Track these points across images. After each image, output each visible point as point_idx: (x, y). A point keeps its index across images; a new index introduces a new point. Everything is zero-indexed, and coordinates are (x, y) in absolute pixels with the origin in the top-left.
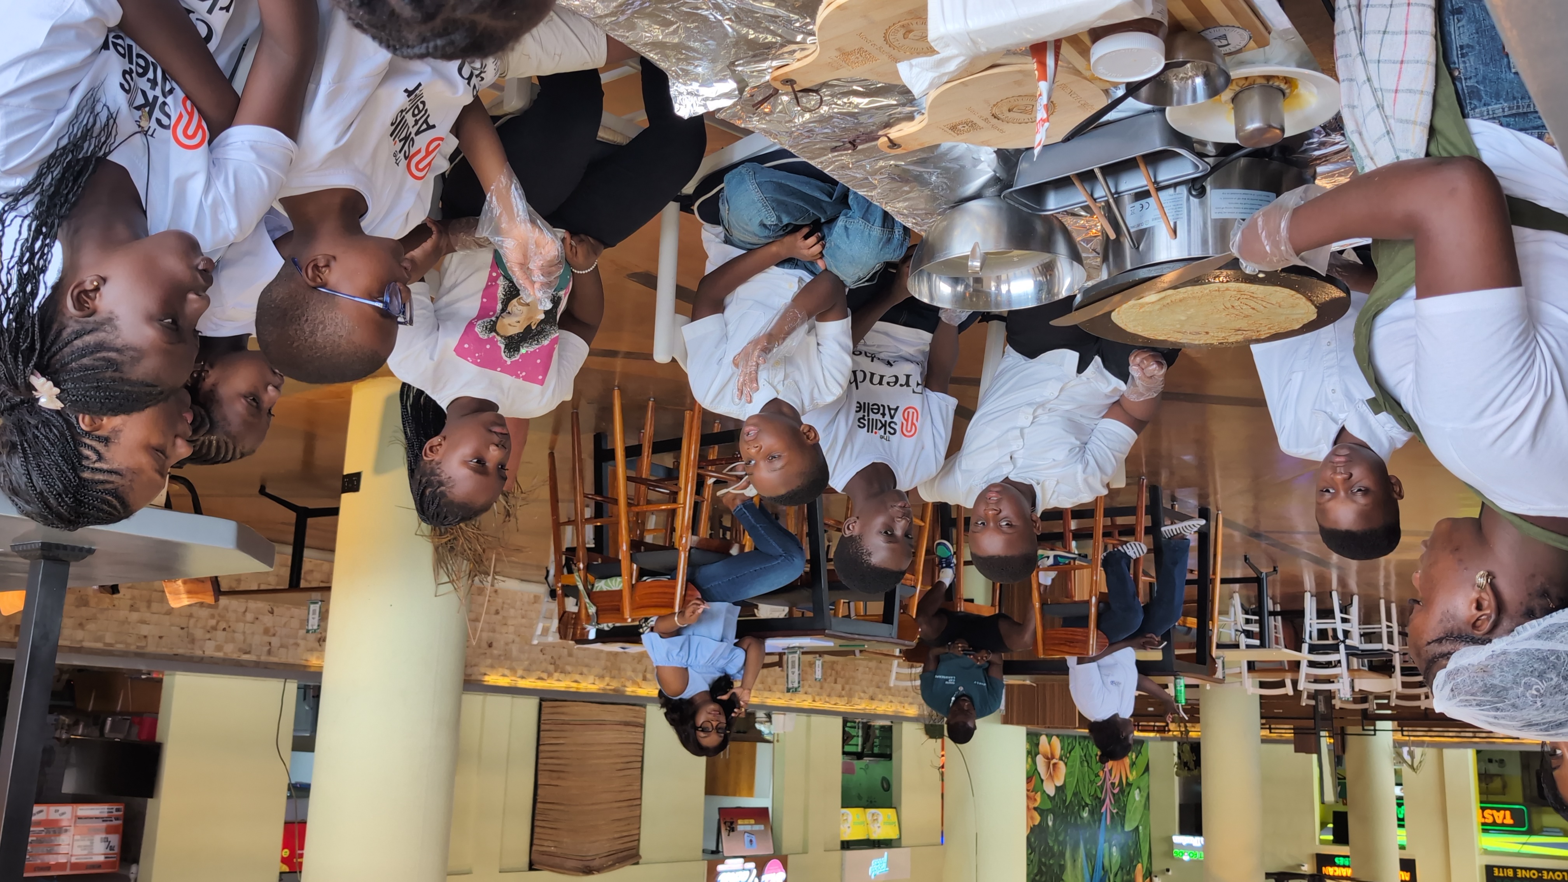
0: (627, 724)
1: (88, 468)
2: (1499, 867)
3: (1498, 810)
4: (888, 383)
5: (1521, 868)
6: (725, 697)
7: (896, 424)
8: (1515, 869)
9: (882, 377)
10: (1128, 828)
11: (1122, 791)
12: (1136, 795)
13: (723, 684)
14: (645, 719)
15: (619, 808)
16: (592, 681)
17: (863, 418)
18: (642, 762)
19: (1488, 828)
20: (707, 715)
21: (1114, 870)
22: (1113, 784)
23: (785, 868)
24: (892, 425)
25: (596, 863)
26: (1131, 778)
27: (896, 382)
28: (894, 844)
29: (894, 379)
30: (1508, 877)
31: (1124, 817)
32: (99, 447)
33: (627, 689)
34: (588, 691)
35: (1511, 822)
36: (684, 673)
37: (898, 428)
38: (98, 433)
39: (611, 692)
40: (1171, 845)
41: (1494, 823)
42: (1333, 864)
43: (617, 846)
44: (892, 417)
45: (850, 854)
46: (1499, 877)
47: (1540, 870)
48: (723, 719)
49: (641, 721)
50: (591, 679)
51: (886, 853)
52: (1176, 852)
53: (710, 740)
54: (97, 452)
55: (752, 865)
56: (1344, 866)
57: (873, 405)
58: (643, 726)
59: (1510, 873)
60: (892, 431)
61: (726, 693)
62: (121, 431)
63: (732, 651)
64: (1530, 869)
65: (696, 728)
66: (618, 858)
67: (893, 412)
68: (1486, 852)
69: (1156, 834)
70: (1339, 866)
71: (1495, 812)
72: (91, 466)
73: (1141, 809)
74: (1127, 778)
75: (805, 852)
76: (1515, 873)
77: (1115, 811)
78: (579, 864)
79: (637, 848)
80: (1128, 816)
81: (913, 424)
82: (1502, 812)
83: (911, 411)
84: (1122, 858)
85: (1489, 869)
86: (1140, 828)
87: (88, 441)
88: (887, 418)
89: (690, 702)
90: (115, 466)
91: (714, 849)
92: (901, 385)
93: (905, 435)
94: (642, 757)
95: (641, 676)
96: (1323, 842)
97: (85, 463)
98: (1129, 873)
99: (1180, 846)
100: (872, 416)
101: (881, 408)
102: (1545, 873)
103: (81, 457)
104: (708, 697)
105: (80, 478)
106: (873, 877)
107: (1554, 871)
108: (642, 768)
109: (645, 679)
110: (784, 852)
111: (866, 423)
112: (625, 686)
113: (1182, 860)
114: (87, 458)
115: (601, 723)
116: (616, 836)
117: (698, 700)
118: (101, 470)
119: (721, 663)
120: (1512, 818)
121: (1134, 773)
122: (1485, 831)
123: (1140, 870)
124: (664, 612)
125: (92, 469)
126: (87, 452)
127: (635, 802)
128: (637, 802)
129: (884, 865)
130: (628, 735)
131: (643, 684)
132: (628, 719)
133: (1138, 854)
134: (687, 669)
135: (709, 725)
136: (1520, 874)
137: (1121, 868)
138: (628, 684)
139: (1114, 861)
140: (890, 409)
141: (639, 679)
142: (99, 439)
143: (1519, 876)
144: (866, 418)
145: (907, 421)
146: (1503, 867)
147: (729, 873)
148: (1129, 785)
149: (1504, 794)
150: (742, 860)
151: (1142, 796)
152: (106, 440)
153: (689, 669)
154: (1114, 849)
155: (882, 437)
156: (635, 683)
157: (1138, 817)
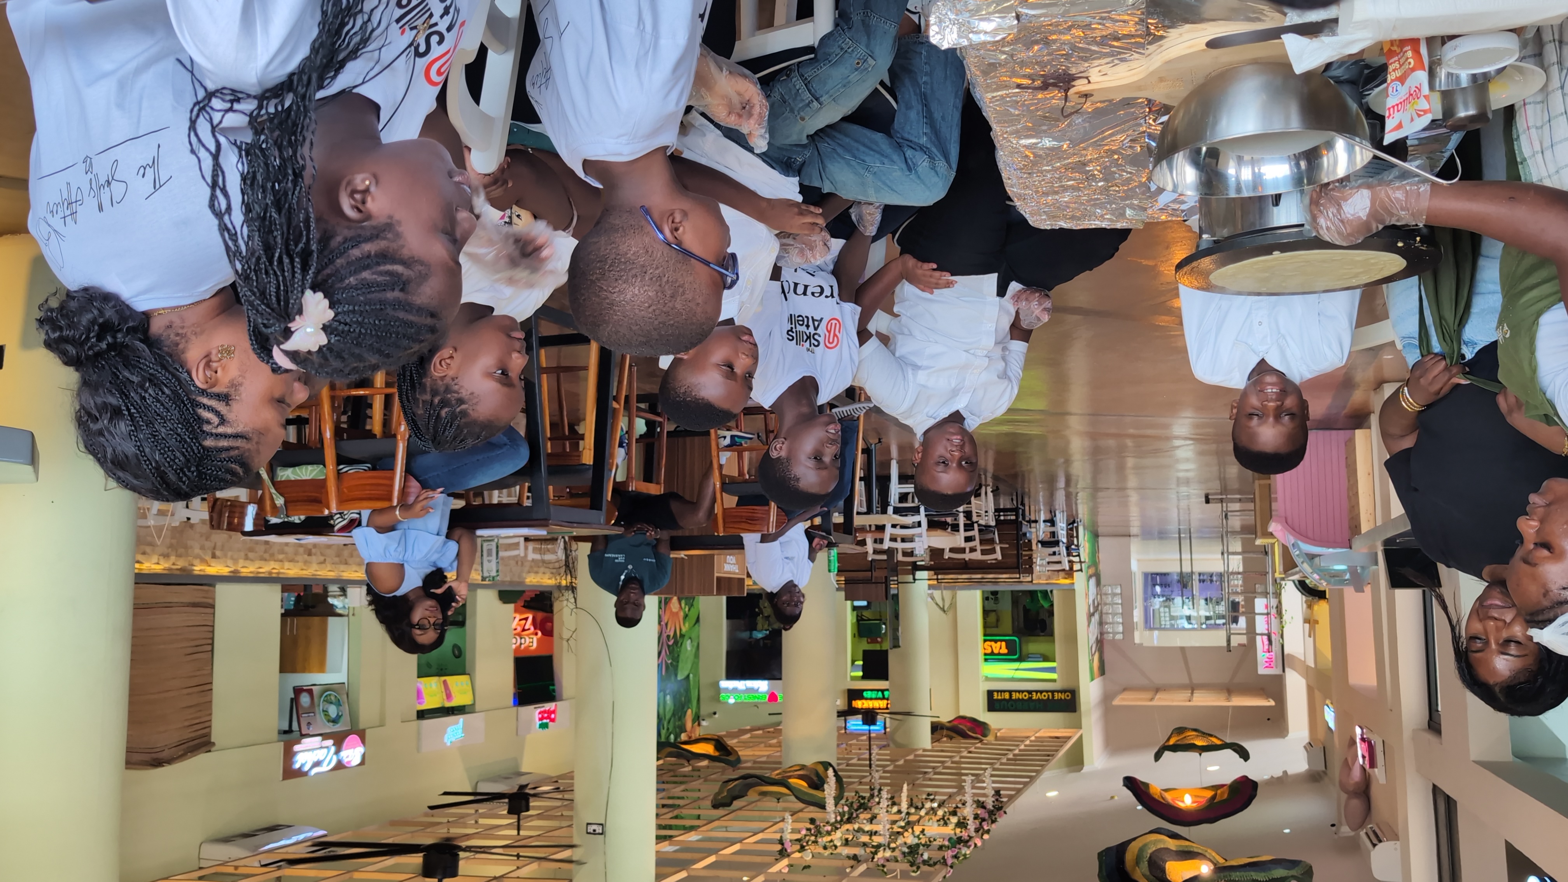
0: (195, 605)
1: (212, 434)
2: (998, 691)
3: (996, 641)
4: (813, 294)
5: (1016, 691)
6: (439, 591)
7: (820, 336)
8: (1010, 692)
9: (806, 287)
10: (680, 677)
11: (676, 643)
12: (688, 645)
13: (436, 577)
14: (214, 599)
15: (188, 694)
16: (156, 561)
17: (791, 330)
18: (212, 644)
19: (990, 657)
20: (423, 612)
21: (668, 717)
22: (668, 636)
23: (363, 741)
24: (816, 337)
25: (165, 754)
26: (684, 630)
27: (821, 293)
28: (467, 710)
29: (819, 290)
30: (1004, 699)
31: (677, 666)
32: (220, 406)
33: (195, 568)
34: (152, 572)
35: (1006, 651)
36: (400, 569)
37: (821, 339)
38: (216, 390)
39: (178, 572)
40: (718, 690)
41: (992, 653)
42: (861, 697)
43: (188, 734)
44: (816, 329)
45: (427, 723)
46: (997, 700)
47: (1030, 692)
48: (440, 616)
49: (210, 601)
50: (155, 559)
51: (461, 719)
52: (723, 697)
53: (426, 637)
54: (217, 413)
55: (330, 742)
56: (871, 699)
57: (799, 316)
58: (213, 606)
59: (1007, 696)
60: (816, 343)
61: (440, 587)
62: (241, 385)
63: (445, 543)
64: (1023, 692)
65: (413, 626)
66: (188, 748)
67: (816, 323)
68: (987, 679)
69: (704, 680)
70: (866, 699)
71: (993, 643)
72: (214, 431)
73: (692, 657)
74: (681, 630)
75: (382, 725)
76: (1011, 696)
77: (669, 662)
78: (147, 757)
79: (208, 735)
80: (680, 665)
81: (835, 335)
82: (999, 643)
83: (834, 322)
84: (675, 705)
85: (990, 693)
86: (691, 675)
87: (205, 401)
88: (811, 330)
89: (404, 597)
90: (240, 429)
91: (287, 728)
92: (827, 297)
93: (828, 348)
94: (213, 639)
95: (210, 553)
96: (854, 678)
97: (206, 428)
98: (680, 719)
99: (726, 690)
100: (799, 328)
101: (806, 320)
102: (1034, 694)
103: (200, 420)
104: (422, 593)
105: (204, 448)
106: (449, 744)
107: (1041, 692)
108: (212, 651)
109: (214, 556)
110: (361, 726)
111: (794, 335)
112: (193, 565)
113: (727, 703)
114: (208, 422)
115: (168, 606)
116: (187, 723)
117: (412, 597)
118: (225, 436)
119: (434, 557)
120: (1007, 648)
121: (687, 625)
122: (986, 660)
123: (689, 714)
124: (379, 505)
125: (217, 435)
126: (206, 415)
127: (205, 687)
128: (207, 687)
129: (460, 731)
130: (196, 617)
131: (213, 562)
132: (197, 600)
133: (689, 700)
134: (402, 565)
135: (426, 622)
136: (1014, 696)
137: (674, 715)
138: (196, 562)
139: (667, 709)
140: (813, 320)
141: (208, 558)
142: (219, 397)
143: (1014, 698)
144: (794, 330)
145: (829, 332)
146: (1001, 691)
147: (306, 753)
148: (682, 636)
149: (997, 627)
150: (319, 738)
151: (693, 646)
152: (225, 398)
153: (406, 566)
154: (668, 697)
155: (808, 350)
156: (204, 561)
157: (689, 665)
